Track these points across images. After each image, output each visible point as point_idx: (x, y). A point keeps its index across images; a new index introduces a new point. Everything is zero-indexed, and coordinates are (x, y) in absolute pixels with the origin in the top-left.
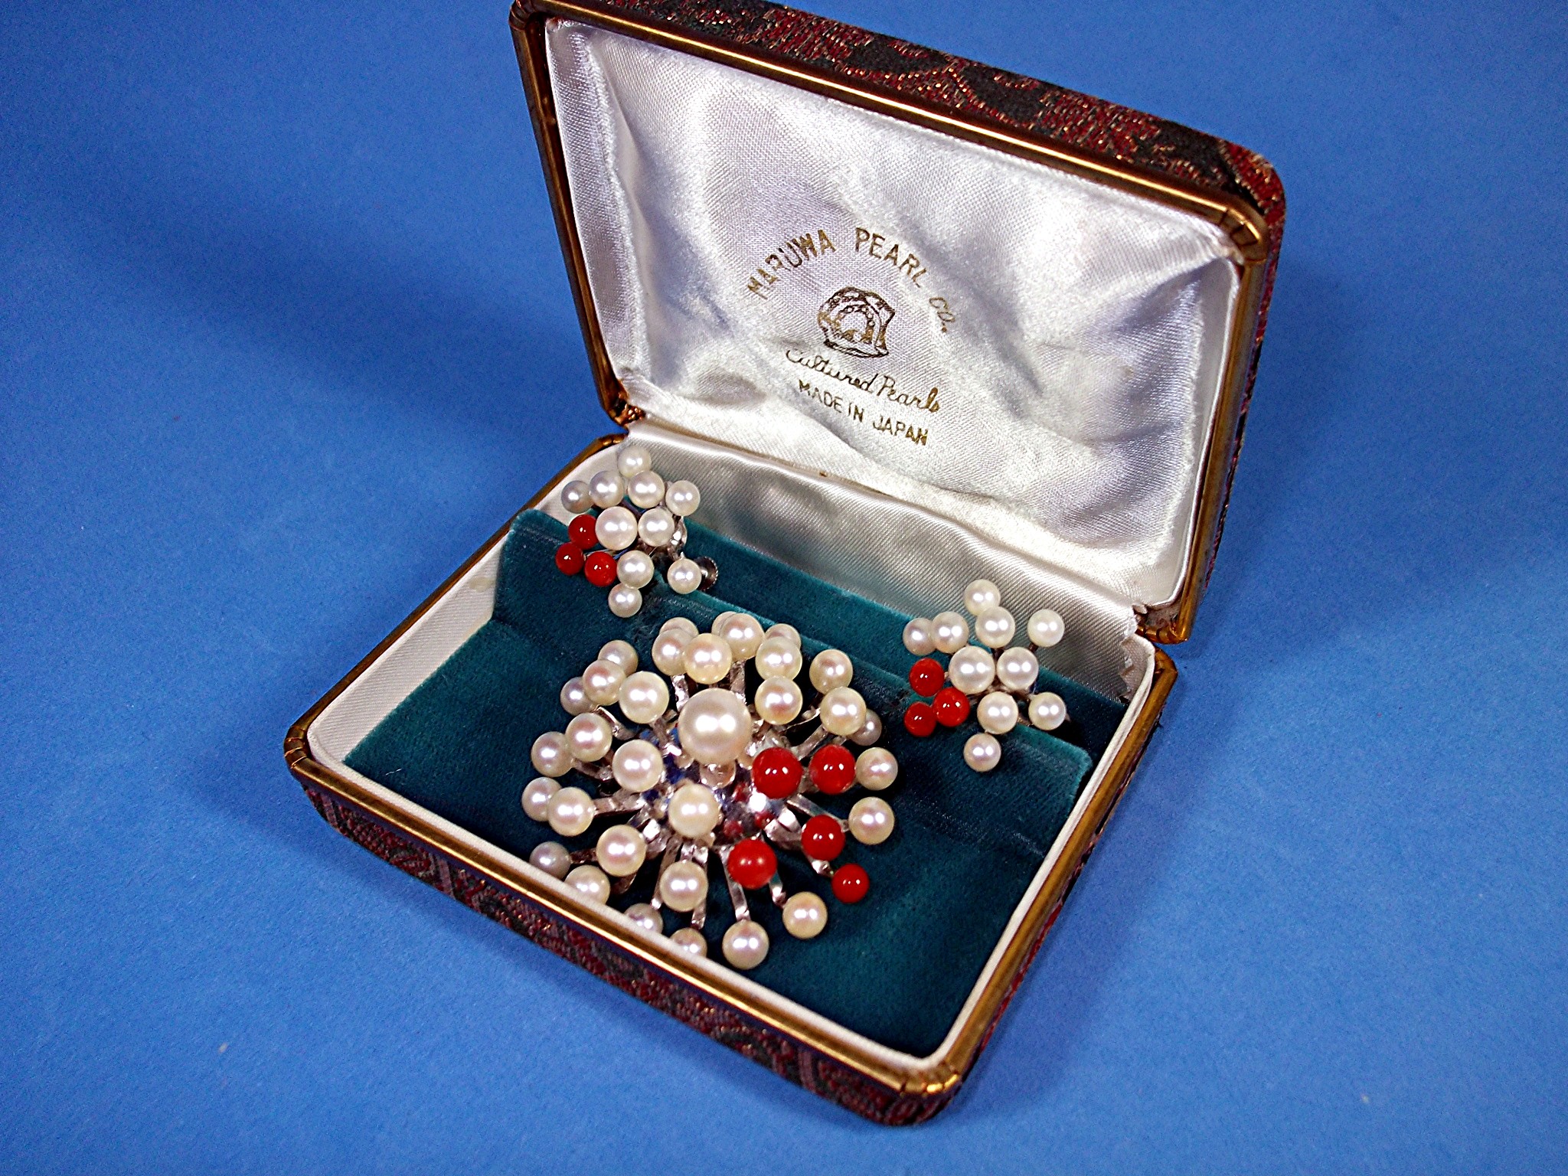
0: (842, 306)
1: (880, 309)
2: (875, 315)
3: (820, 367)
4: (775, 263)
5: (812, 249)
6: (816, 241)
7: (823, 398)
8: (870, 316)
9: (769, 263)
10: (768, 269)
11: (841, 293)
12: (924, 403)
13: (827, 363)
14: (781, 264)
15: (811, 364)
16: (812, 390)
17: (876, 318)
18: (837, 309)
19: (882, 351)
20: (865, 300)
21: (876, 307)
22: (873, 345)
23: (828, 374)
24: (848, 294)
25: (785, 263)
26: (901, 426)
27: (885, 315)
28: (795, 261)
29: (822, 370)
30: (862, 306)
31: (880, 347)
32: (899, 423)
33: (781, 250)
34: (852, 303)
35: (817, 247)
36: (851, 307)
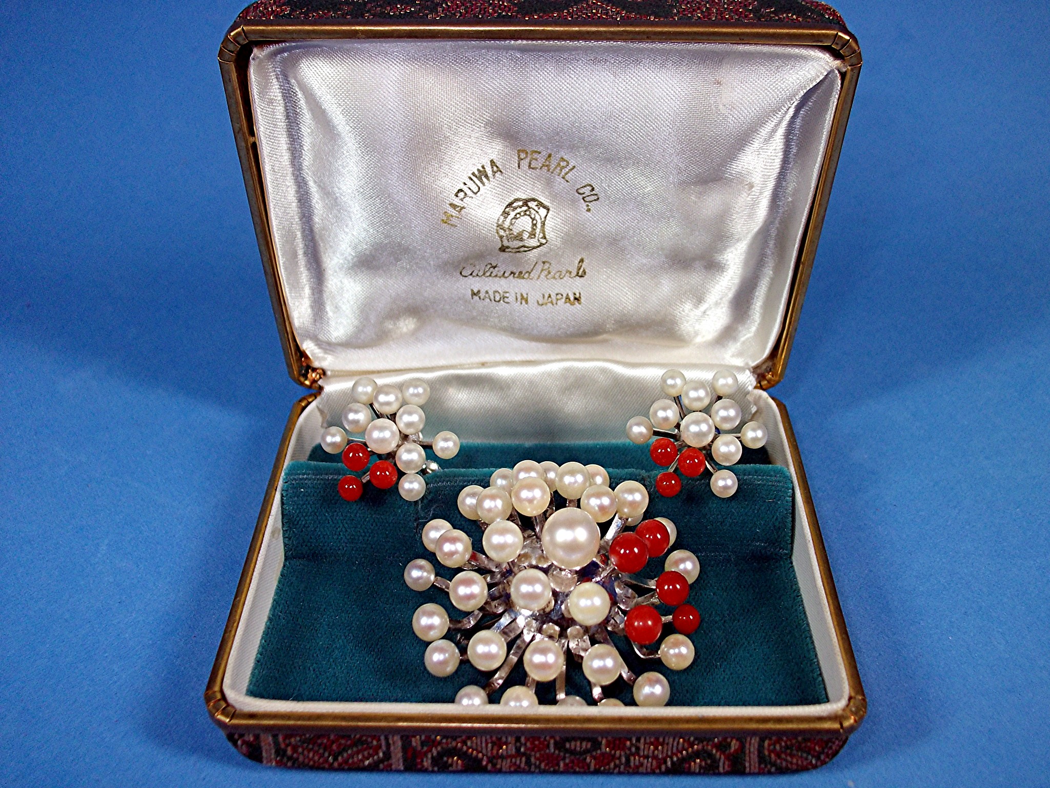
0: (512, 214)
1: (539, 209)
2: (537, 215)
3: (488, 274)
4: (461, 195)
5: (487, 177)
6: (489, 170)
7: (492, 298)
8: (533, 216)
9: (457, 196)
10: (457, 201)
11: (510, 205)
12: (574, 273)
13: (494, 267)
14: (466, 194)
15: (481, 273)
16: (482, 295)
17: (537, 217)
18: (510, 217)
19: (544, 241)
20: (527, 205)
21: (536, 208)
22: (537, 238)
23: (496, 276)
24: (515, 205)
25: (469, 193)
26: (559, 297)
27: (543, 212)
28: (476, 190)
29: (490, 275)
30: (526, 211)
31: (542, 238)
32: (557, 294)
33: (465, 184)
34: (519, 210)
35: (490, 173)
36: (518, 213)
